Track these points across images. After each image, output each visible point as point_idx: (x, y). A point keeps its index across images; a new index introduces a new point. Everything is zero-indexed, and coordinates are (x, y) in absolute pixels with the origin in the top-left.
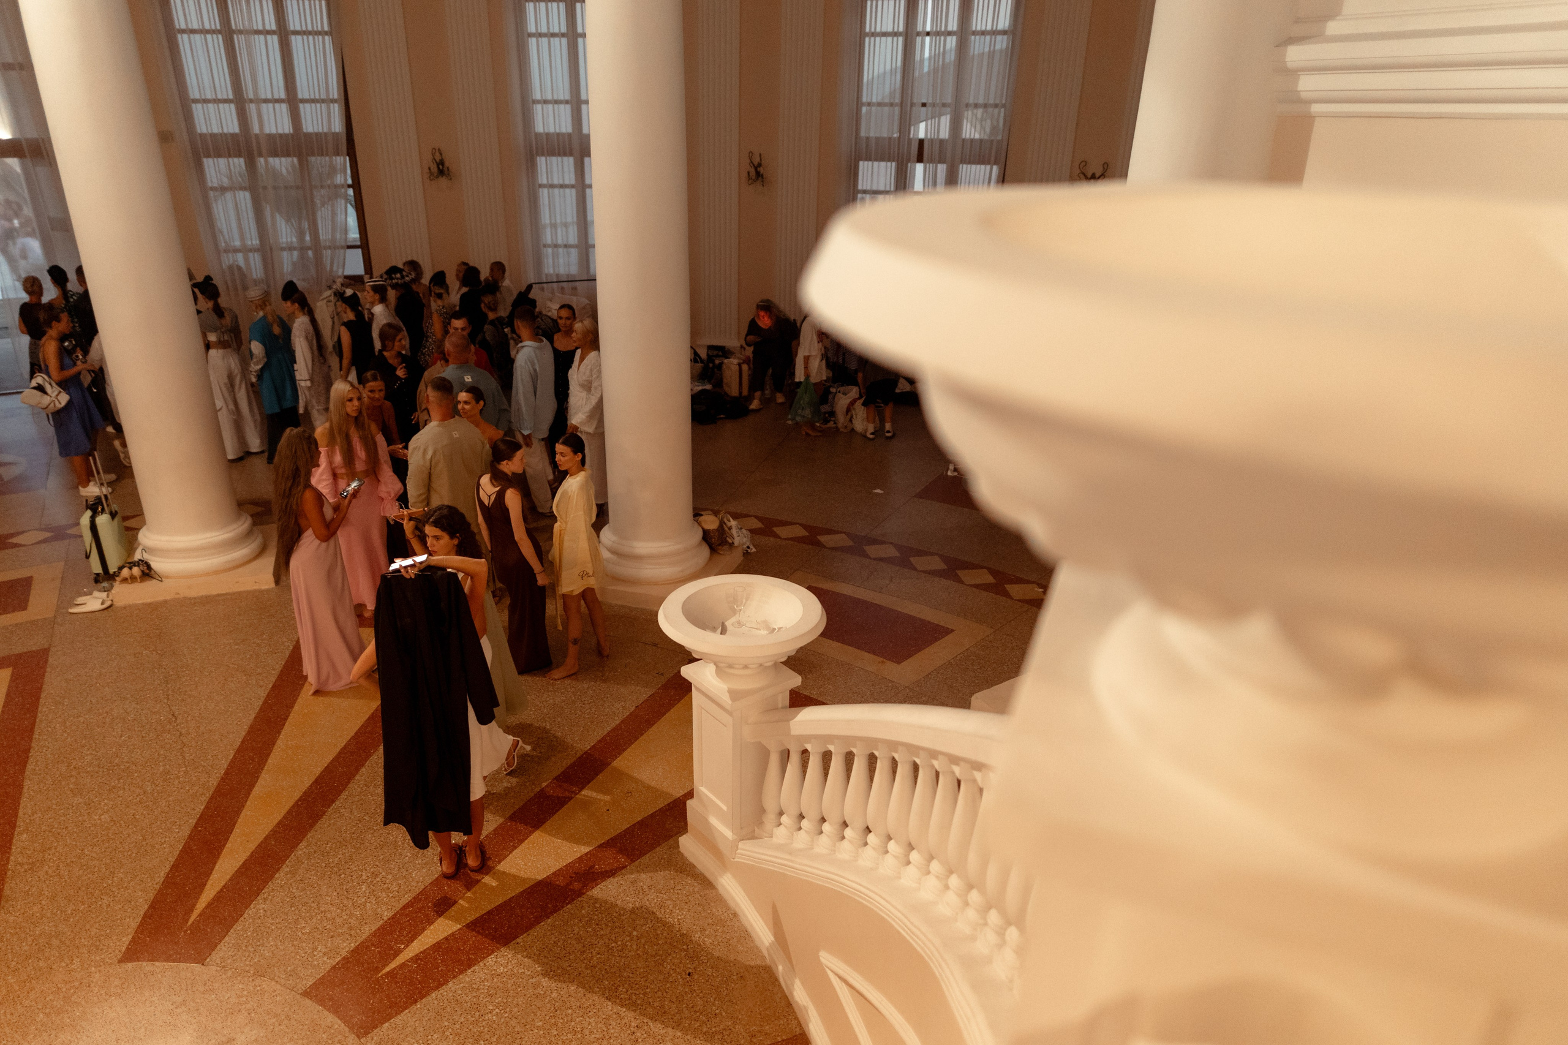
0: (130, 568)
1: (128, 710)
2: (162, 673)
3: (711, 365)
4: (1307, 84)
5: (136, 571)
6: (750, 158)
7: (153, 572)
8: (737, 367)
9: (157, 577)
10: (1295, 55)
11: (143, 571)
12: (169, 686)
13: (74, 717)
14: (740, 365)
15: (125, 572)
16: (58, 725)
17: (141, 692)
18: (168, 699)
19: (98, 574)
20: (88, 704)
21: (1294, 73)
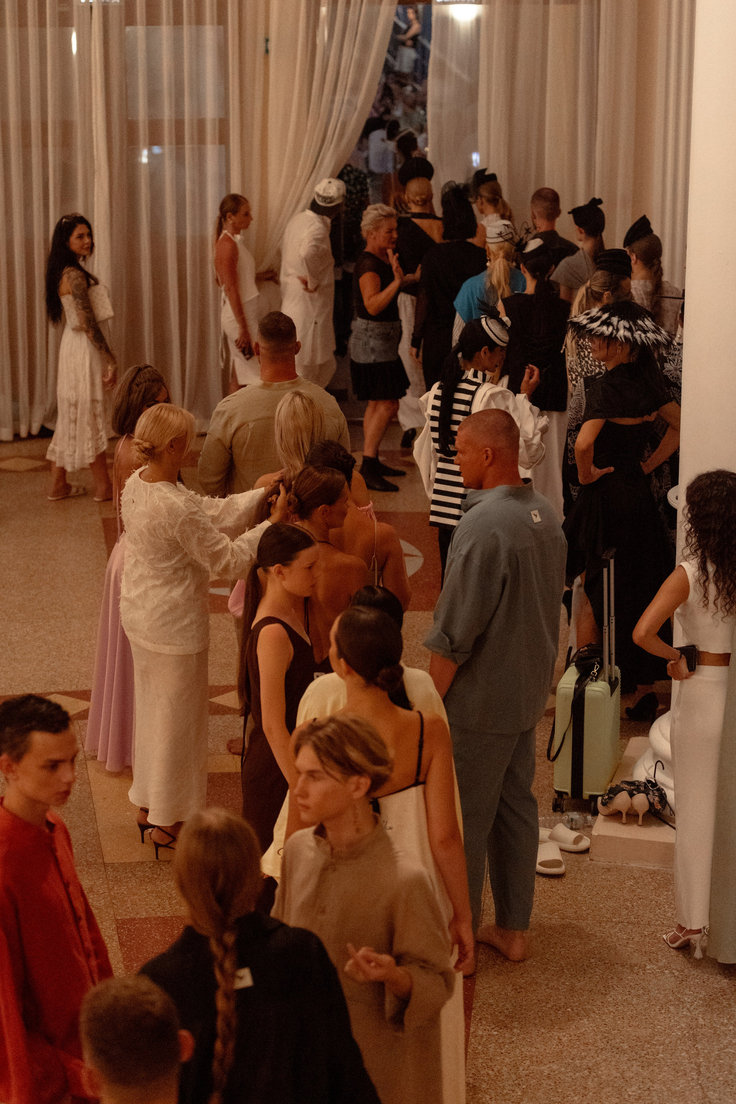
0: (631, 795)
1: (628, 1074)
2: (685, 1016)
5: (640, 801)
7: (667, 811)
11: (651, 804)
12: (699, 1046)
13: (532, 1062)
15: (622, 800)
16: (505, 1069)
17: (647, 1046)
18: (699, 1073)
19: (560, 794)
20: (555, 1042)
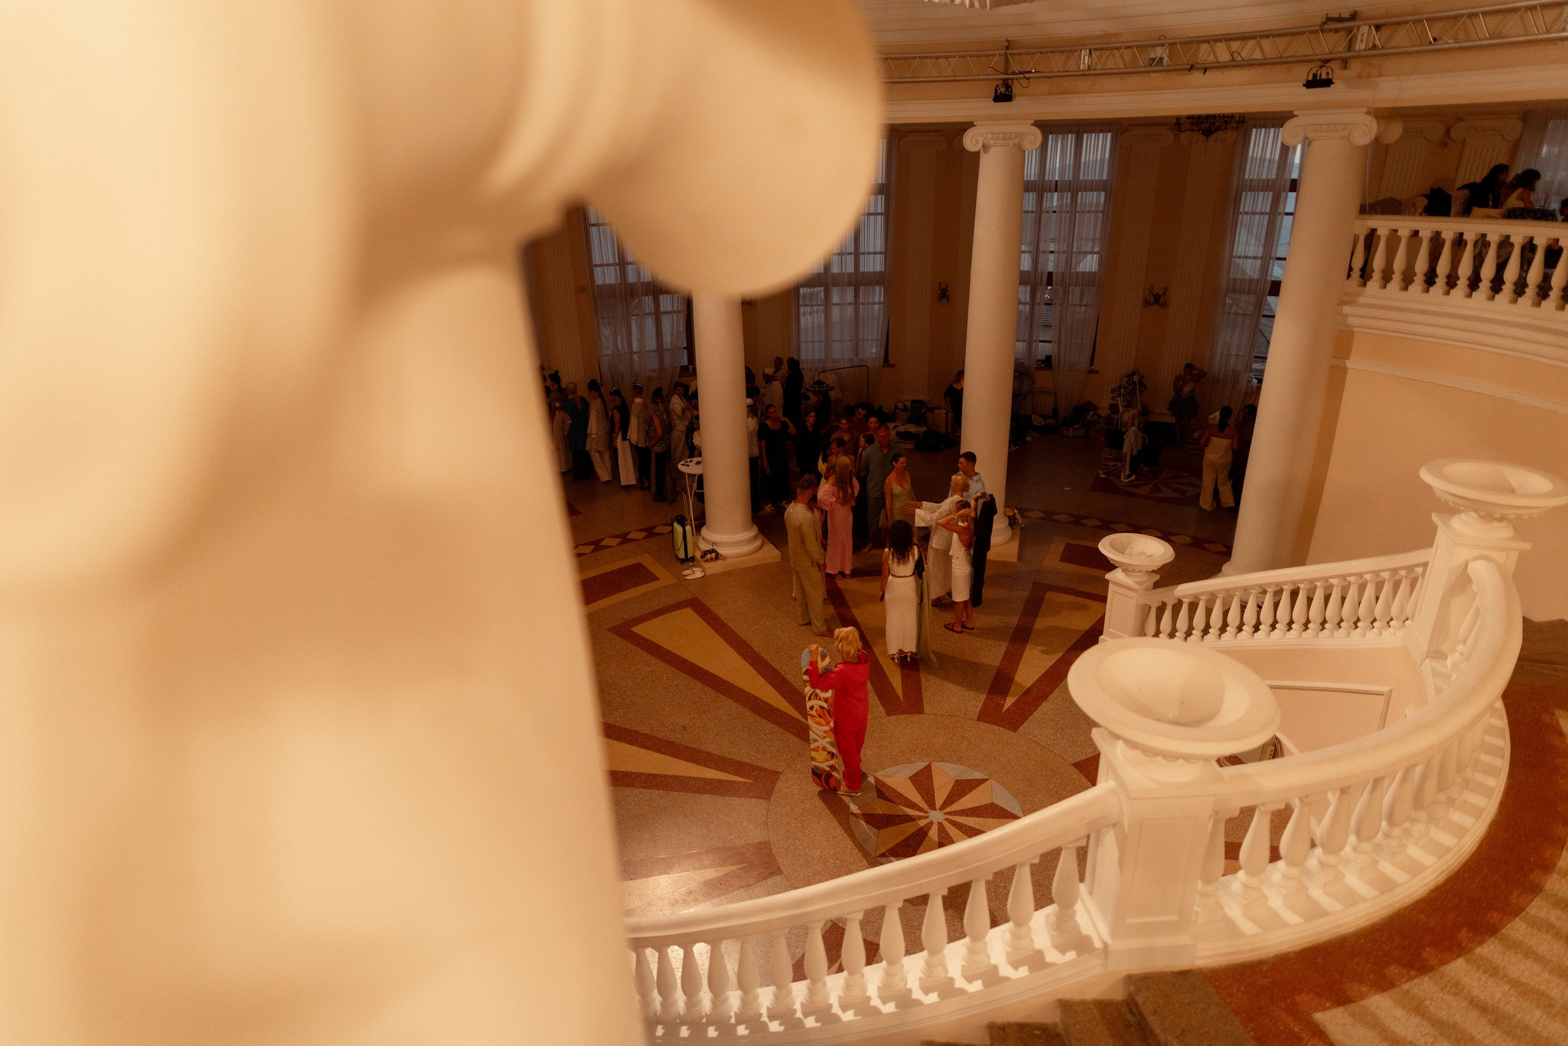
3: (919, 414)
4: (1351, 321)
6: (940, 286)
8: (945, 415)
9: (722, 558)
10: (1346, 309)
11: (713, 556)
14: (946, 414)
21: (1346, 316)
